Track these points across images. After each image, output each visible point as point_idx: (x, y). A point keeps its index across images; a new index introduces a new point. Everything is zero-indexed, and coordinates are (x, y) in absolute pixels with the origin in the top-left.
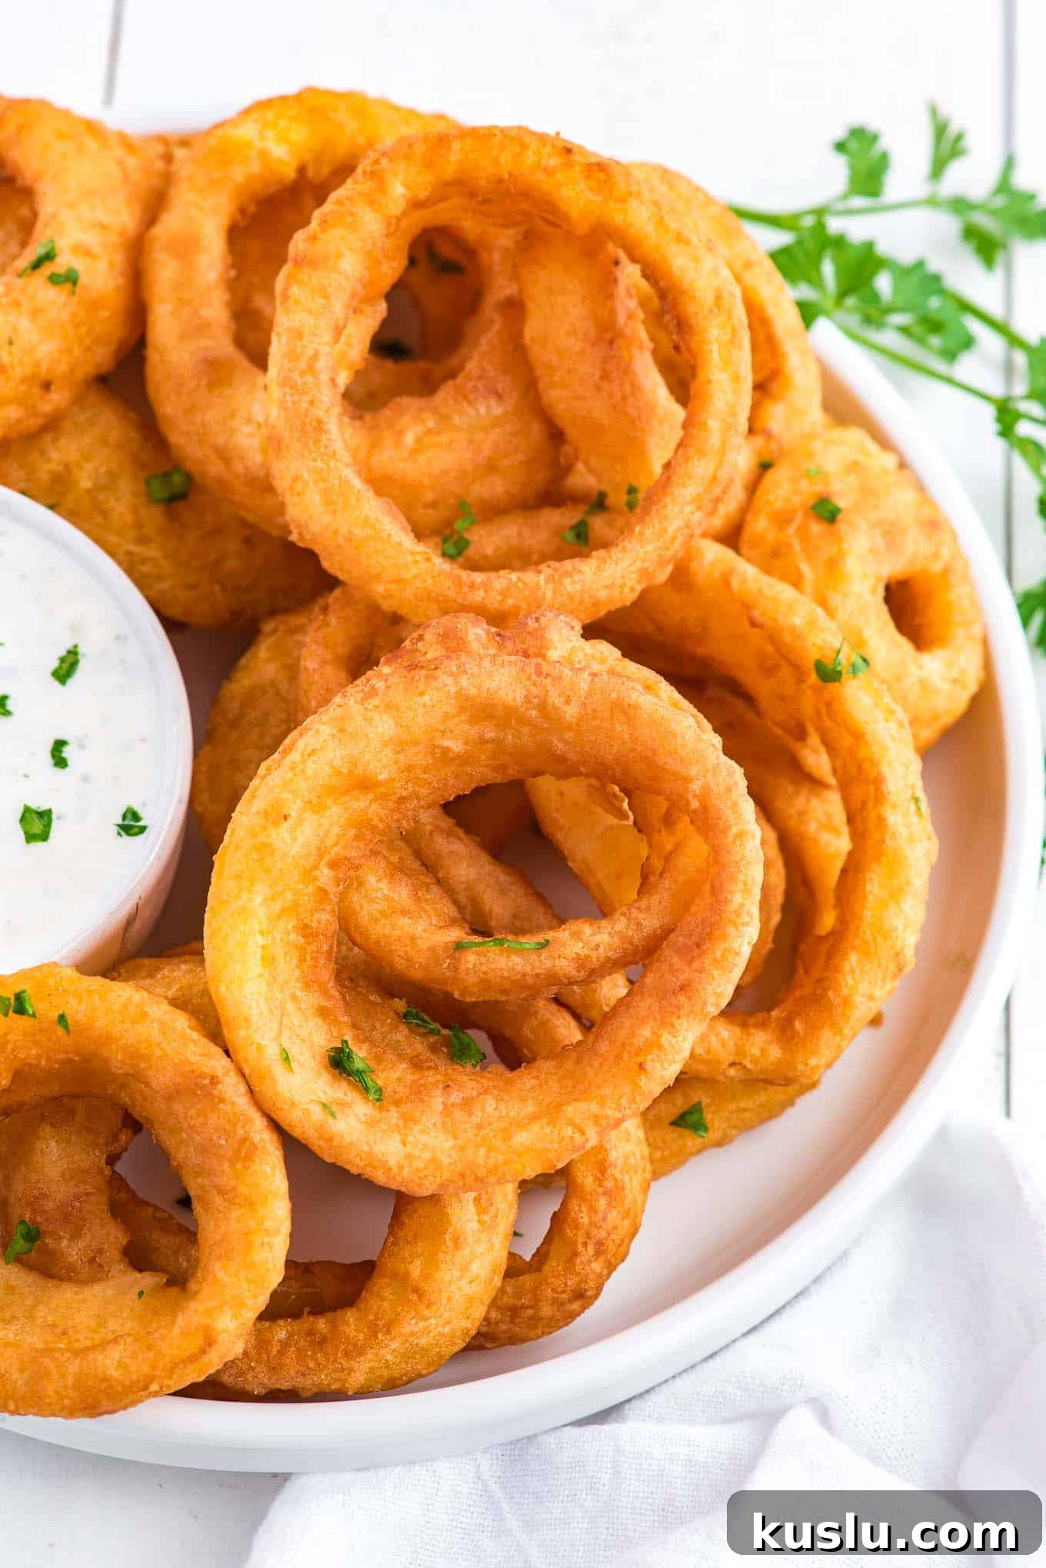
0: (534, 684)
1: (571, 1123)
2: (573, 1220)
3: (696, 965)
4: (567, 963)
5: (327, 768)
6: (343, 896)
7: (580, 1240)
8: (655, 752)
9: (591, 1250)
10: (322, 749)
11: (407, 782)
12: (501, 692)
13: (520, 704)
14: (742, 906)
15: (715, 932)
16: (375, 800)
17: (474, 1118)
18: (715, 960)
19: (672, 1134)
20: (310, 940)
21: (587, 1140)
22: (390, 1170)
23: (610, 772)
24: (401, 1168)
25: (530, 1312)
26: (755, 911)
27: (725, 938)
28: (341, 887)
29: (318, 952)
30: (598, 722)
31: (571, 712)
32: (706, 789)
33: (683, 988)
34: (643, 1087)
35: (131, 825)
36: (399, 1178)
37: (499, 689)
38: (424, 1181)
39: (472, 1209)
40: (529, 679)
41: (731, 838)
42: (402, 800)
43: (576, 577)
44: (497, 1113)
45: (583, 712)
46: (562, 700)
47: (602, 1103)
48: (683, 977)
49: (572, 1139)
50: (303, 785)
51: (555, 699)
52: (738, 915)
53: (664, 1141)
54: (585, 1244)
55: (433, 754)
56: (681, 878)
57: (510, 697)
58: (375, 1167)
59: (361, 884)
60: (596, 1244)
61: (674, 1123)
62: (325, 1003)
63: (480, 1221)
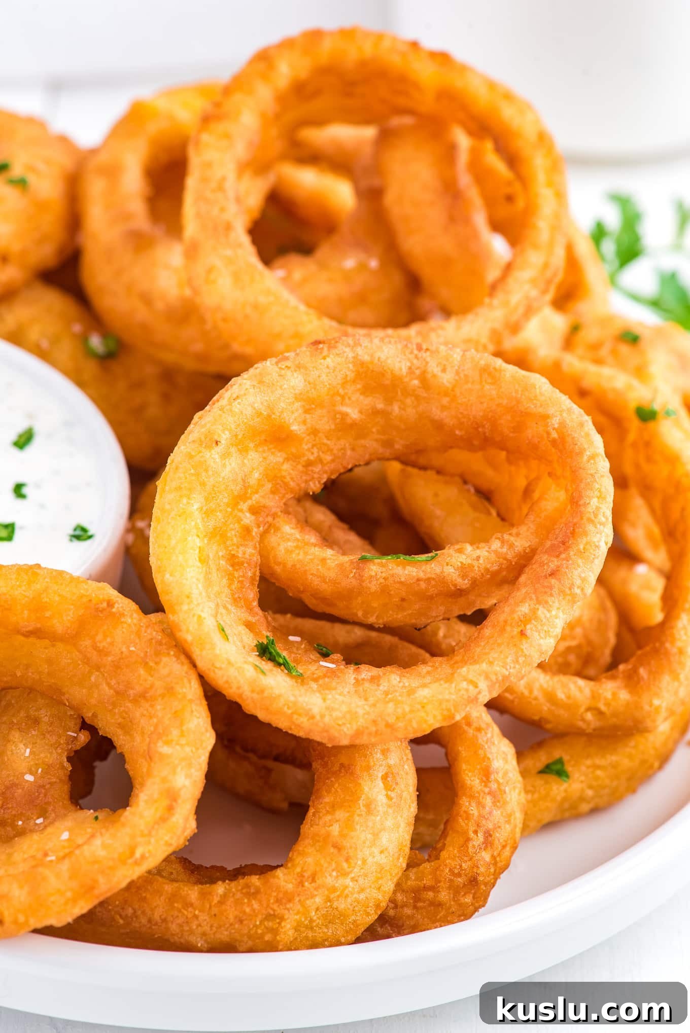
0: (416, 357)
1: (465, 679)
2: (465, 812)
3: (563, 556)
4: (453, 571)
5: (250, 409)
6: (263, 535)
7: (472, 828)
8: (518, 402)
9: (481, 837)
10: (245, 394)
11: (313, 446)
12: (389, 361)
13: (405, 374)
14: (598, 508)
15: (577, 530)
16: (287, 460)
17: (381, 688)
18: (579, 551)
19: (539, 782)
20: (237, 568)
21: (479, 693)
22: (313, 717)
23: (480, 430)
24: (322, 716)
25: (431, 894)
26: (609, 514)
27: (585, 533)
28: (261, 529)
29: (243, 576)
30: (469, 386)
31: (447, 379)
32: (562, 424)
33: (552, 574)
34: (525, 650)
35: (81, 534)
36: (321, 724)
37: (387, 358)
38: (342, 728)
39: (381, 785)
40: (412, 353)
41: (585, 458)
42: (309, 464)
43: (440, 332)
44: (401, 684)
45: (457, 378)
46: (439, 369)
47: (491, 663)
48: (552, 566)
49: (467, 690)
50: (230, 419)
51: (433, 368)
52: (596, 516)
53: (533, 786)
54: (476, 832)
55: (334, 419)
56: (543, 515)
57: (397, 365)
58: (300, 715)
59: (277, 529)
60: (485, 833)
61: (541, 772)
62: (250, 618)
63: (388, 796)
